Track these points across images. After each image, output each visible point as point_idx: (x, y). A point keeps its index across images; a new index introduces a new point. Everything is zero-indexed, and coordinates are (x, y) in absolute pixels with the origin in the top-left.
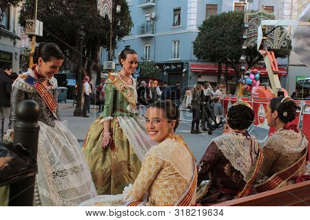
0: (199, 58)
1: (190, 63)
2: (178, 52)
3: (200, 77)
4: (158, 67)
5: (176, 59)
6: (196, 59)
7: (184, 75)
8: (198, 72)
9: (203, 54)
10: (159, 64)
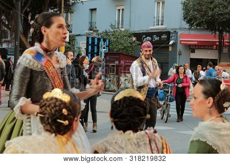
0: (191, 25)
1: (180, 33)
2: (163, 17)
3: (193, 51)
4: (134, 39)
5: (160, 27)
6: (187, 26)
7: (170, 49)
8: (190, 45)
9: (196, 19)
10: (135, 35)
